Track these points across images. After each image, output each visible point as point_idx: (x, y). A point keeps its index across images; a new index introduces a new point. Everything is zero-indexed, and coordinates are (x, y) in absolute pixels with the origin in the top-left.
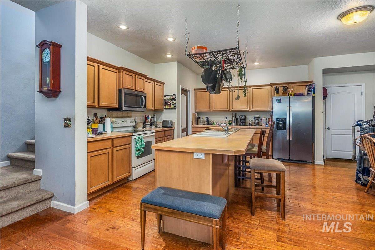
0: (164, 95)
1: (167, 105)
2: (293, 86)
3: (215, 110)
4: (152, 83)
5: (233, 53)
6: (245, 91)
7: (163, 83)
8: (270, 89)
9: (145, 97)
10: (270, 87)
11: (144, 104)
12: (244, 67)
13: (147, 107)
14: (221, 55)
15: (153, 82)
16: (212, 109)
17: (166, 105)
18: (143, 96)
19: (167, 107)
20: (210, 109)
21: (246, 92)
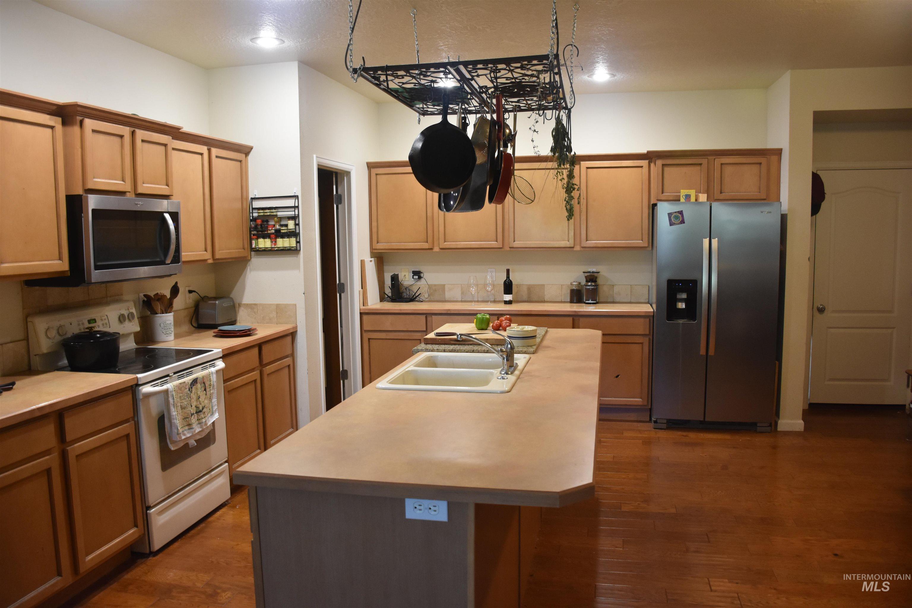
0: (251, 195)
1: (264, 238)
2: (722, 164)
3: (447, 245)
4: (202, 154)
5: (533, 68)
6: (571, 198)
7: (246, 150)
8: (645, 170)
9: (175, 216)
10: (647, 162)
11: (173, 247)
12: (566, 108)
13: (185, 255)
14: (488, 72)
15: (204, 149)
16: (435, 244)
17: (257, 238)
18: (167, 216)
19: (264, 243)
20: (430, 240)
21: (574, 202)
